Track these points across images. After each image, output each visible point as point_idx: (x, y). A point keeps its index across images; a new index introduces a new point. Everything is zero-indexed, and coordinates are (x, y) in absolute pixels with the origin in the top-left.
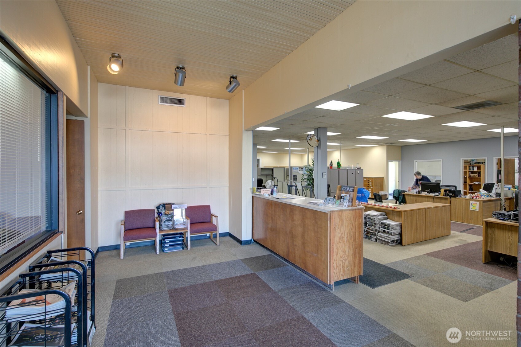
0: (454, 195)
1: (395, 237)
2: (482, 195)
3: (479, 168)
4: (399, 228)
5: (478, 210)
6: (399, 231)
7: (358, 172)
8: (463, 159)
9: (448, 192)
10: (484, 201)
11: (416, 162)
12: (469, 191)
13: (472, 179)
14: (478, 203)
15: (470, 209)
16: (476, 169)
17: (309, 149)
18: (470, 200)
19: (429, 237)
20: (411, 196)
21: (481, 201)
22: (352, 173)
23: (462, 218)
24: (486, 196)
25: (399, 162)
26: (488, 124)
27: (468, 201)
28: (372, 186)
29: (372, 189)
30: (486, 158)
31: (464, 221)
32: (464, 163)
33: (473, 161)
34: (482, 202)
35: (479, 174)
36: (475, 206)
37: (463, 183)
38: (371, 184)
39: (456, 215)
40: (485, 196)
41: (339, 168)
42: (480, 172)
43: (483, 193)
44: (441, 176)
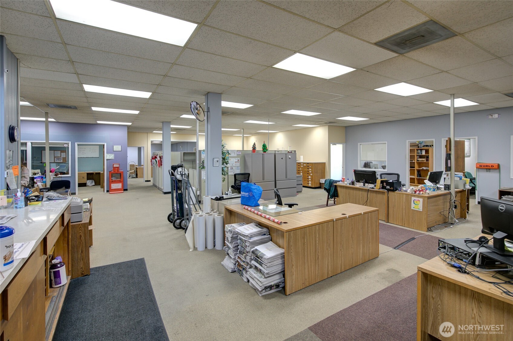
0: (392, 188)
1: (271, 281)
2: (427, 188)
3: (427, 152)
4: (280, 261)
5: (421, 209)
6: (280, 268)
7: (290, 157)
8: (409, 141)
9: (385, 183)
10: (429, 198)
11: (361, 144)
12: (417, 177)
13: (420, 164)
14: (421, 200)
15: (412, 208)
16: (424, 153)
17: (243, 129)
18: (412, 195)
19: (341, 268)
20: (343, 188)
21: (426, 197)
22: (282, 158)
23: (402, 219)
24: (432, 189)
25: (343, 144)
26: (435, 91)
27: (409, 196)
28: (312, 173)
29: (312, 176)
30: (434, 140)
31: (404, 224)
32: (410, 146)
33: (421, 144)
34: (426, 199)
35: (427, 158)
36: (418, 205)
37: (409, 168)
38: (310, 171)
39: (395, 215)
40: (430, 189)
41: (265, 152)
42: (429, 155)
43: (428, 185)
44: (386, 161)
